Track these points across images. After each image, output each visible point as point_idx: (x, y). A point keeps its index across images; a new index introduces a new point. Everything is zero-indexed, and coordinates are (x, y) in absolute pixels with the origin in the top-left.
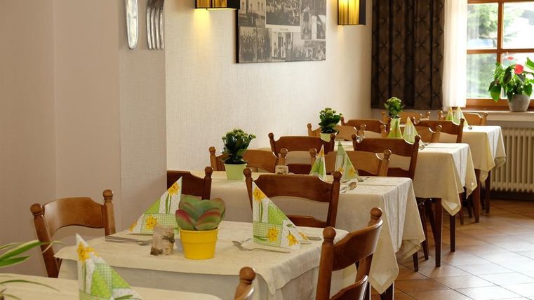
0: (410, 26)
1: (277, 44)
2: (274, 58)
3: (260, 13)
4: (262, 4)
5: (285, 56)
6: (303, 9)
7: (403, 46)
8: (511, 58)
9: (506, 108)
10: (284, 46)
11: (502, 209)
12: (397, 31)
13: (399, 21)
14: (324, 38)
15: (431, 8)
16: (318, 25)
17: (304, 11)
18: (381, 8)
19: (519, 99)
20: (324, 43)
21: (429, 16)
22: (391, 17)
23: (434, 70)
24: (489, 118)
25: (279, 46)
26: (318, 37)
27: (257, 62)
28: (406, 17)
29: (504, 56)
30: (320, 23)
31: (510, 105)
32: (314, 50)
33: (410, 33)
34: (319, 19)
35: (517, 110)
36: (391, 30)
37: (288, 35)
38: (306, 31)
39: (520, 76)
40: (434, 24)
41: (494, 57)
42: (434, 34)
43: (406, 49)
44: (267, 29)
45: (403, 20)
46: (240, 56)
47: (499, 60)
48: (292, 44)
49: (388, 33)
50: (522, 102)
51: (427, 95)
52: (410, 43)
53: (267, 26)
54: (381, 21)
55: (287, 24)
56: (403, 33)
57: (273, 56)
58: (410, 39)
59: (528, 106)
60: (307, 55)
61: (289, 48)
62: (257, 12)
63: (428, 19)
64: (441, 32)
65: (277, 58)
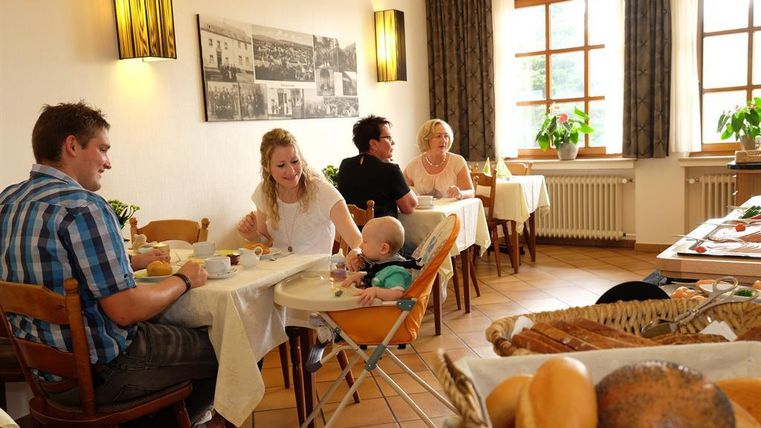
0: (463, 81)
1: (277, 101)
2: (273, 115)
3: (244, 67)
4: (247, 58)
5: (290, 113)
6: (318, 64)
7: (456, 100)
8: (558, 108)
9: (556, 157)
10: (289, 104)
11: (549, 256)
12: (451, 86)
13: (452, 77)
14: (356, 94)
15: (481, 63)
16: (344, 82)
17: (322, 66)
18: (436, 65)
19: (567, 147)
20: (356, 100)
21: (479, 70)
22: (445, 74)
23: (486, 122)
24: (533, 167)
25: (281, 102)
26: (346, 92)
27: (242, 120)
28: (459, 73)
29: (553, 106)
30: (347, 80)
31: (559, 153)
32: (339, 106)
33: (463, 88)
34: (344, 75)
35: (566, 158)
36: (445, 87)
37: (296, 92)
38: (326, 88)
39: (566, 124)
40: (484, 79)
41: (544, 107)
42: (485, 88)
43: (460, 103)
44: (259, 86)
45: (456, 76)
46: (209, 113)
47: (548, 111)
48: (302, 100)
49: (443, 89)
50: (569, 151)
51: (480, 147)
52: (464, 97)
53: (257, 82)
54: (436, 78)
55: (294, 79)
56: (456, 89)
57: (270, 112)
58: (464, 95)
59: (576, 154)
60: (328, 111)
61: (298, 104)
62: (238, 66)
63: (478, 75)
64: (491, 85)
65: (277, 116)
